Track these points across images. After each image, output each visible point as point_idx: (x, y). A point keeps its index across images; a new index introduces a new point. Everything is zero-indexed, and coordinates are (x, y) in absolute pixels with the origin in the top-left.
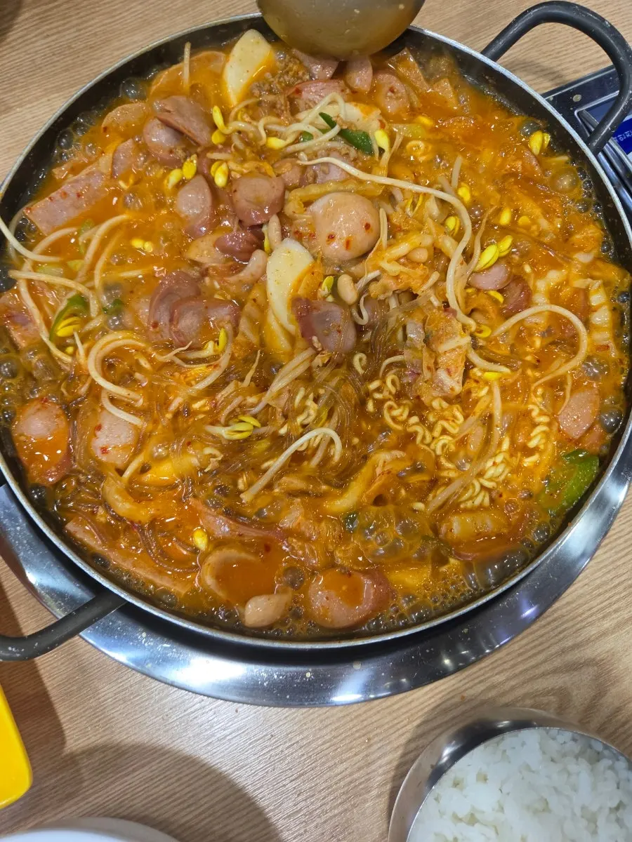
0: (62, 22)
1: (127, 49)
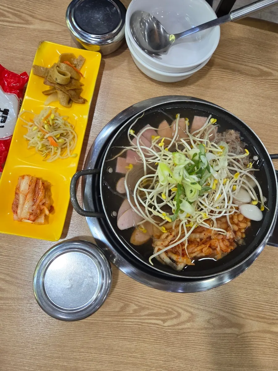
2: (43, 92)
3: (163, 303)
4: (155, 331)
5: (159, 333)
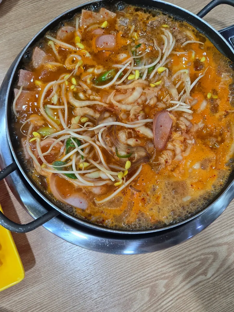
1: (62, 9)
3: (190, 255)
4: (202, 291)
5: (208, 290)
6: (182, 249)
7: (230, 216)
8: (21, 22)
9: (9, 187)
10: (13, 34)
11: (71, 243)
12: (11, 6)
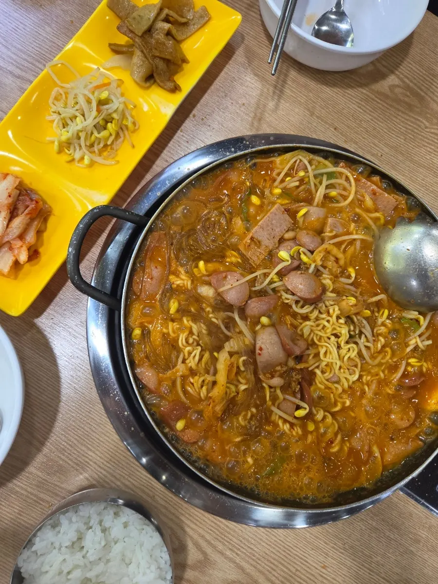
0: (371, 110)
1: (376, 148)
2: (110, 45)
6: (162, 497)
7: (244, 539)
8: (324, 109)
9: (112, 228)
10: (303, 109)
11: (88, 346)
12: (337, 83)
